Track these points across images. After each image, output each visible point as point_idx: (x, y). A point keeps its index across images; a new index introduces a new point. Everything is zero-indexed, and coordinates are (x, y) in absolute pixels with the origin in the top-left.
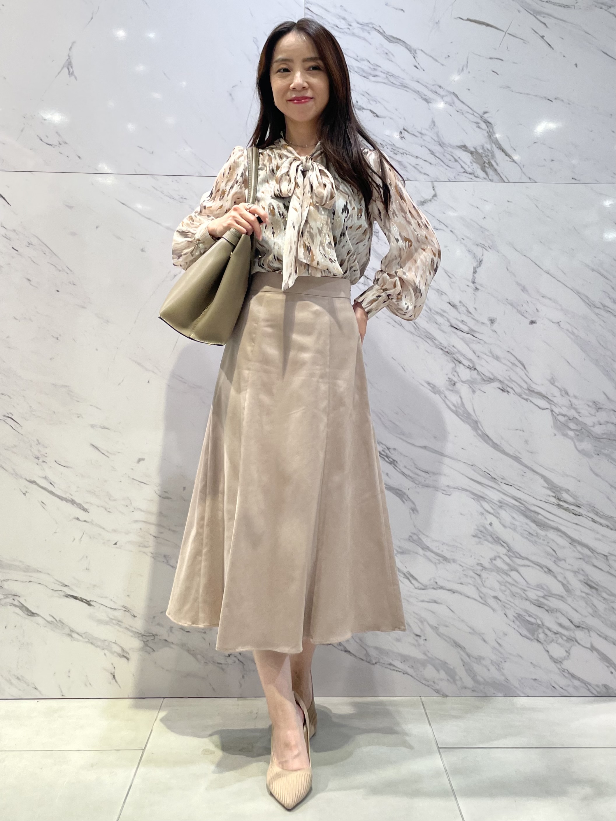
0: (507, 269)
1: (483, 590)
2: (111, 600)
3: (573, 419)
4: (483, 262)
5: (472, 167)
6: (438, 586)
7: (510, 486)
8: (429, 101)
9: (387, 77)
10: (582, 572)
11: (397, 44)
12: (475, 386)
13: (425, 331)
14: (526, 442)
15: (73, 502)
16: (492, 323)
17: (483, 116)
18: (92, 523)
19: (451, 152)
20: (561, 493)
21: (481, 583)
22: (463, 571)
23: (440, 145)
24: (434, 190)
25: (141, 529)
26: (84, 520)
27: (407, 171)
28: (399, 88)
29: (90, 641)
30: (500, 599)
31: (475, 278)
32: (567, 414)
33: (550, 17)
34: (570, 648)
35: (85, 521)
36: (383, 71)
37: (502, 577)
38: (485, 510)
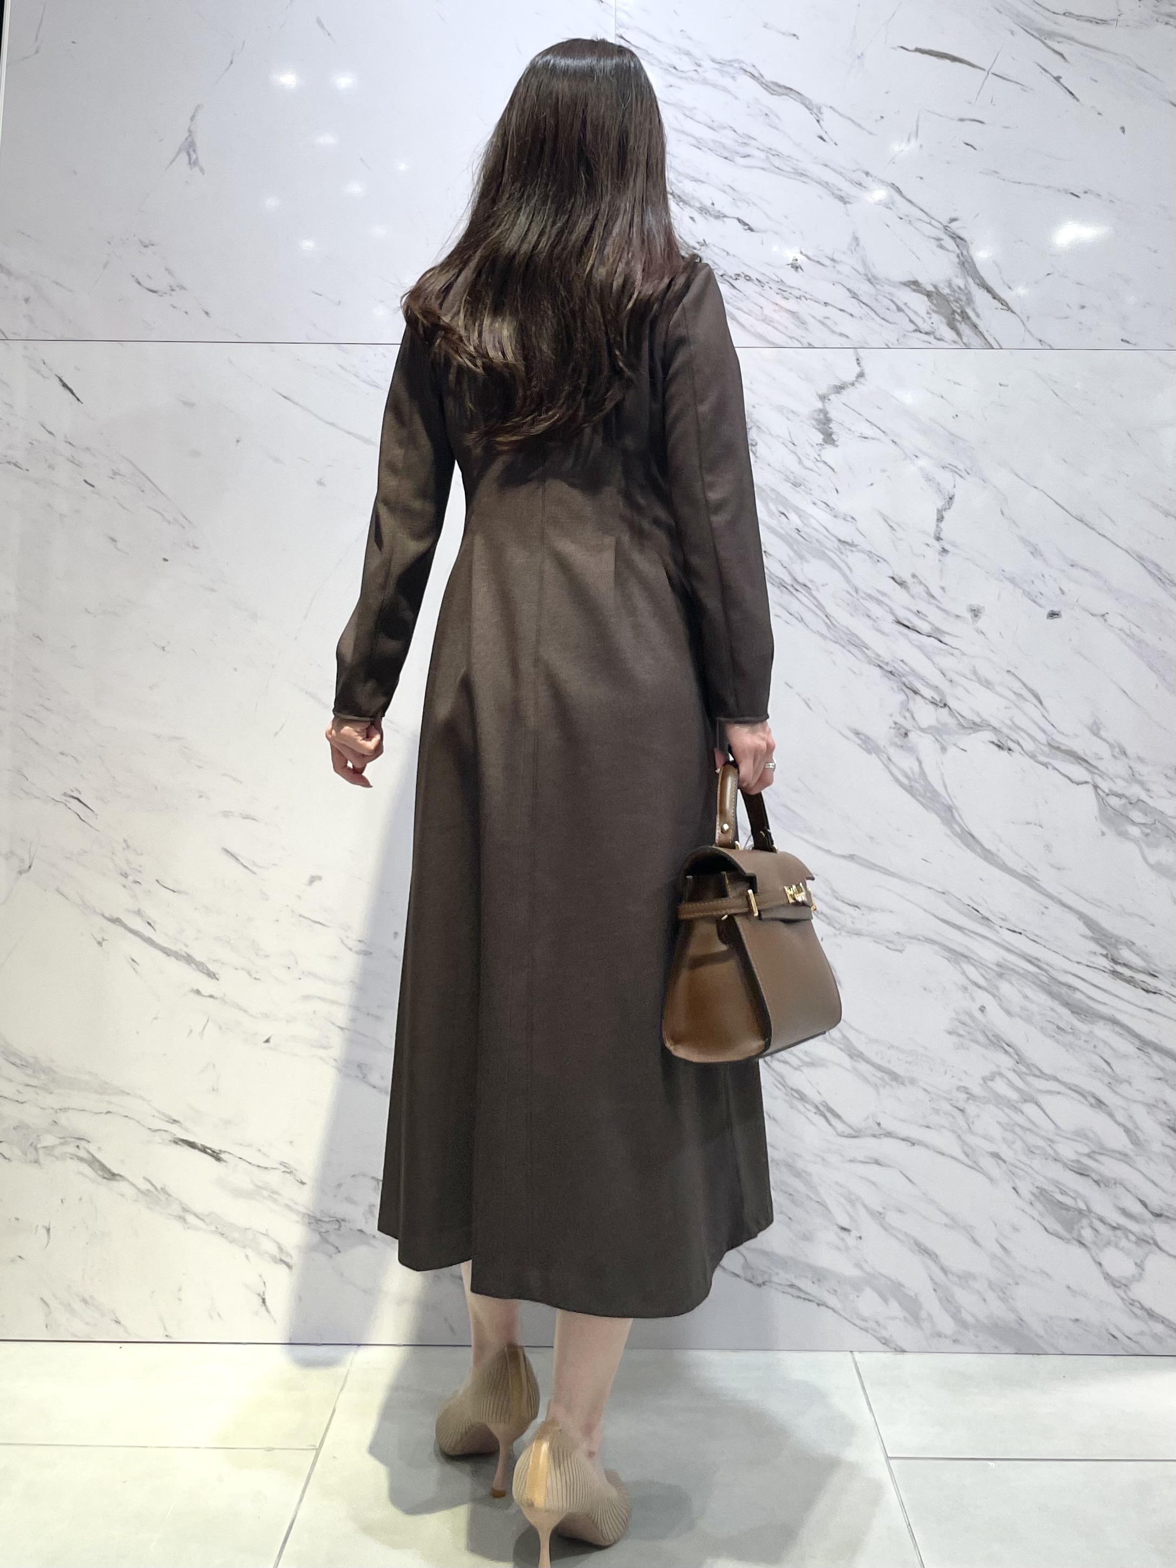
0: (1003, 514)
1: (970, 1139)
2: (259, 1150)
3: (1136, 802)
4: (956, 499)
5: (929, 322)
6: (883, 1132)
7: (1019, 935)
8: (847, 200)
9: (768, 158)
10: (1163, 1107)
11: (784, 97)
12: (944, 737)
13: (848, 632)
14: (1048, 848)
15: (189, 959)
16: (976, 616)
17: (949, 225)
18: (223, 1000)
19: (889, 293)
20: (1116, 948)
21: (967, 1127)
22: (930, 1101)
23: (869, 280)
24: (858, 364)
25: (314, 1012)
26: (207, 995)
27: (806, 328)
28: (790, 178)
29: (220, 1230)
30: (1004, 1157)
31: (942, 530)
32: (1127, 794)
33: (1072, 43)
34: (1145, 1259)
35: (211, 996)
36: (761, 147)
37: (1007, 1114)
38: (971, 981)
